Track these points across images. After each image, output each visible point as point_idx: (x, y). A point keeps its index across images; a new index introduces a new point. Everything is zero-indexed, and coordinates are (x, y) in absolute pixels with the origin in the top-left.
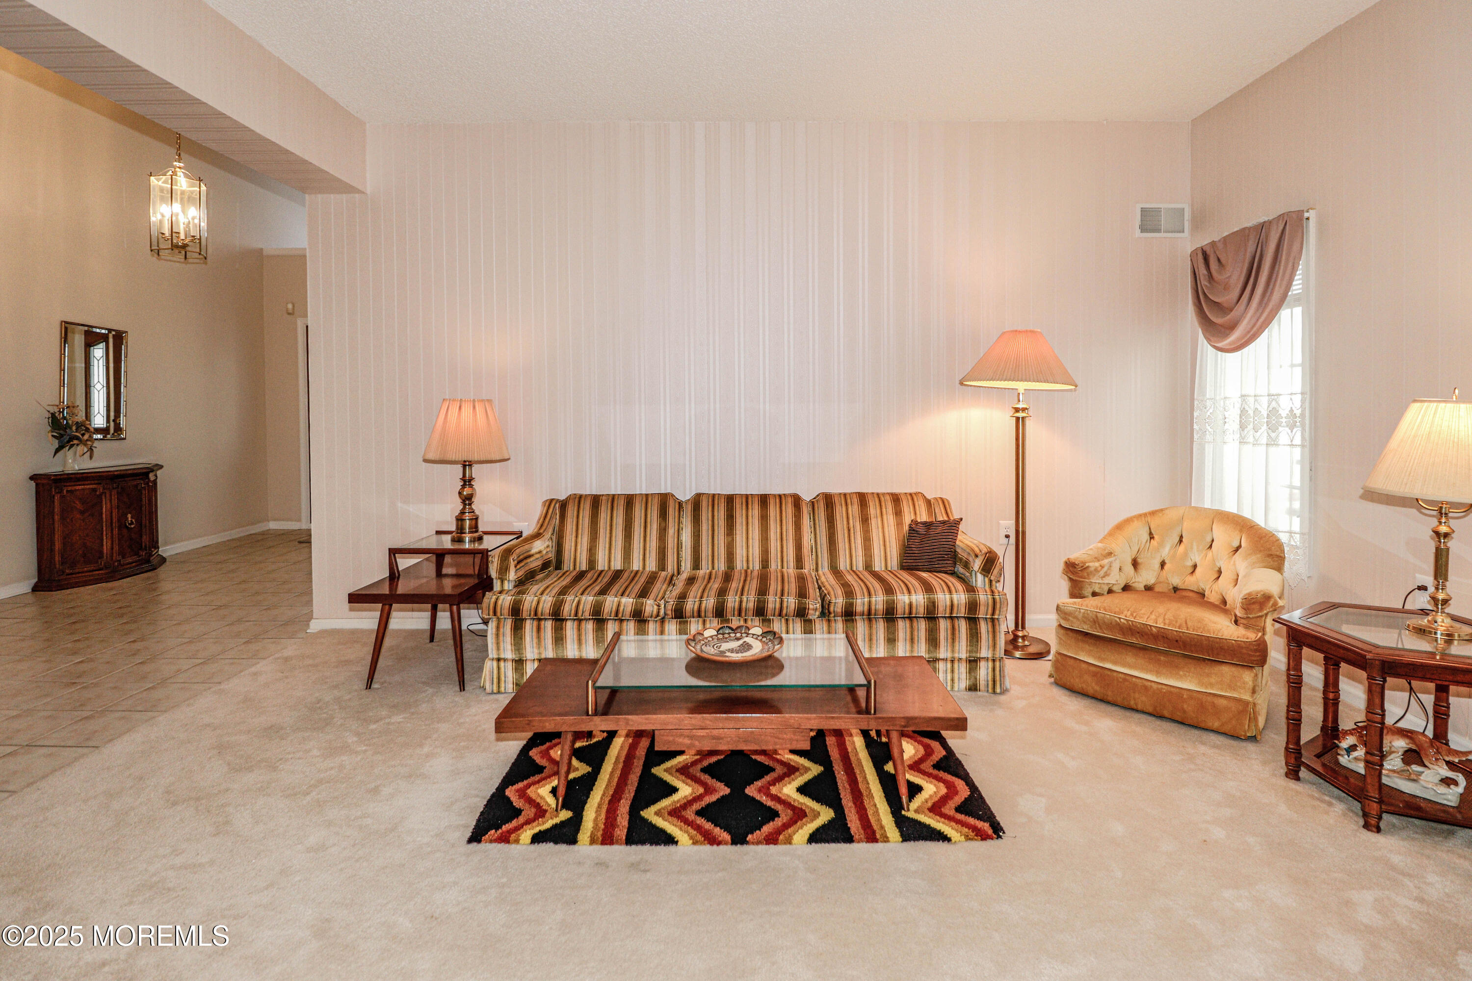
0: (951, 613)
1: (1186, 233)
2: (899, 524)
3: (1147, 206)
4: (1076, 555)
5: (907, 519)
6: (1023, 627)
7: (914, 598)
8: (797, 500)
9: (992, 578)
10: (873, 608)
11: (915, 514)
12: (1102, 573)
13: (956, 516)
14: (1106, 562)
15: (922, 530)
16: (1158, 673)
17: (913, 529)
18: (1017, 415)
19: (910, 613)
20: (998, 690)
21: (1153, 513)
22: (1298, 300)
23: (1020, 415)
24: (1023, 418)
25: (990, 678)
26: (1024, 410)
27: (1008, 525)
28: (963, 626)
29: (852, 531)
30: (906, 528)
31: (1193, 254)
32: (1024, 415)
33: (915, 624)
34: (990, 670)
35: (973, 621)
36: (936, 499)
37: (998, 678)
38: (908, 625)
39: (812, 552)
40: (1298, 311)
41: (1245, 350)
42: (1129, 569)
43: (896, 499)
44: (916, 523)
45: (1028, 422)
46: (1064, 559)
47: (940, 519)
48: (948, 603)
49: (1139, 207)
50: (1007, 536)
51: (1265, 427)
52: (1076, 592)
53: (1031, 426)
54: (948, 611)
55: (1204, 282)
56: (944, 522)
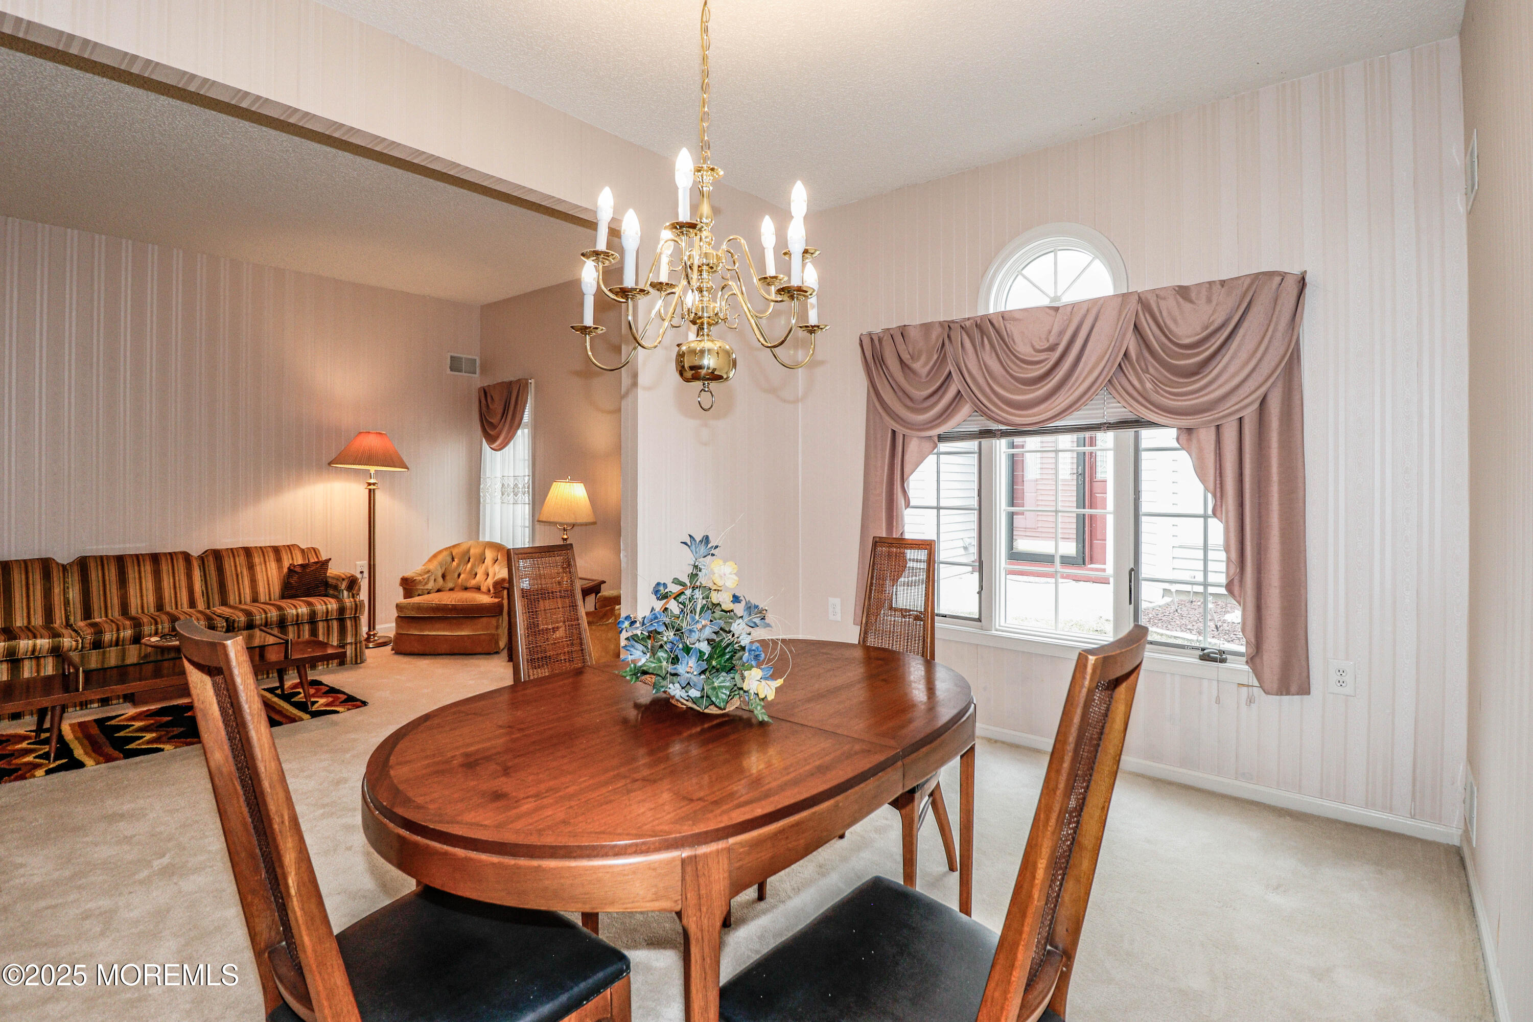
0: (327, 617)
1: (477, 375)
2: (280, 567)
3: (455, 355)
4: (408, 574)
5: (286, 564)
6: (374, 629)
7: (300, 611)
8: (187, 557)
9: (354, 592)
10: (269, 620)
11: (293, 559)
12: (423, 583)
13: (324, 557)
14: (426, 576)
15: (298, 570)
16: (452, 630)
17: (291, 571)
18: (370, 487)
19: (297, 620)
20: (359, 662)
21: (454, 546)
22: (526, 425)
23: (372, 487)
24: (374, 489)
25: (353, 655)
26: (374, 484)
27: (363, 564)
28: (335, 624)
29: (240, 577)
30: (285, 570)
31: (479, 389)
32: (374, 487)
33: (301, 627)
34: (353, 650)
35: (341, 621)
36: (308, 548)
37: (359, 654)
38: (296, 628)
39: (203, 595)
40: (526, 431)
41: (504, 450)
42: (440, 580)
43: (276, 550)
44: (295, 566)
45: (376, 491)
46: (401, 577)
47: (312, 561)
48: (325, 611)
49: (449, 355)
50: (362, 572)
51: (512, 494)
52: (408, 594)
53: (379, 495)
54: (325, 615)
55: (484, 408)
56: (316, 563)
